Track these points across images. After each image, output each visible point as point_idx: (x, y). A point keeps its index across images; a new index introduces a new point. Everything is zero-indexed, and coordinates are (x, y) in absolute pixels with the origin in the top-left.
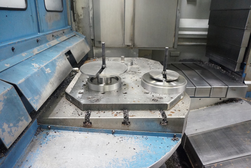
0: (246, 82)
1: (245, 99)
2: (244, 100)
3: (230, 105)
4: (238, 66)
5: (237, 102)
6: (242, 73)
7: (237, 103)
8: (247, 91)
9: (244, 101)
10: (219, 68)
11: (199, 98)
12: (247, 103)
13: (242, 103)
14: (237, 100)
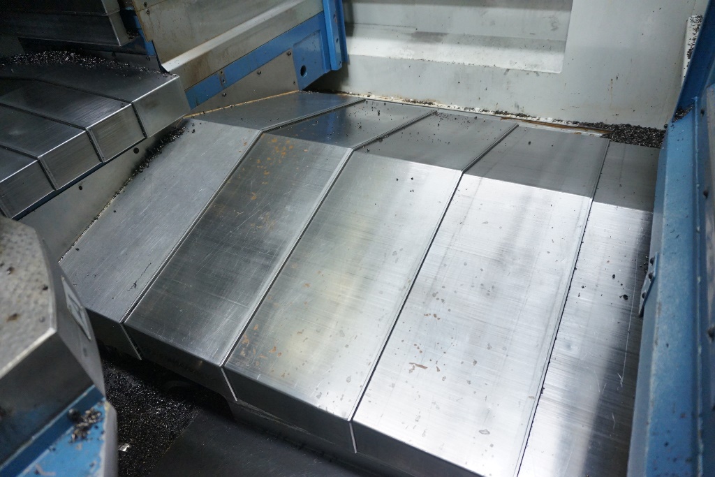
0: (169, 66)
1: (194, 115)
2: (194, 117)
3: (172, 153)
4: (117, 26)
5: (181, 134)
6: (141, 41)
7: (182, 136)
8: (186, 91)
9: (195, 121)
10: (71, 58)
11: (76, 186)
12: (202, 122)
13: (194, 131)
14: (179, 130)
